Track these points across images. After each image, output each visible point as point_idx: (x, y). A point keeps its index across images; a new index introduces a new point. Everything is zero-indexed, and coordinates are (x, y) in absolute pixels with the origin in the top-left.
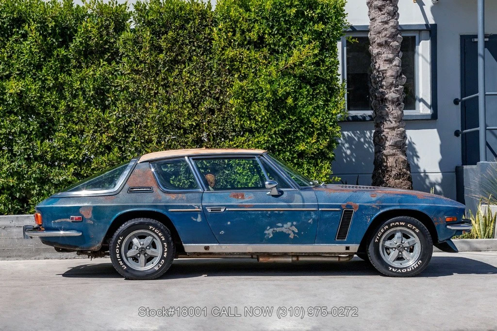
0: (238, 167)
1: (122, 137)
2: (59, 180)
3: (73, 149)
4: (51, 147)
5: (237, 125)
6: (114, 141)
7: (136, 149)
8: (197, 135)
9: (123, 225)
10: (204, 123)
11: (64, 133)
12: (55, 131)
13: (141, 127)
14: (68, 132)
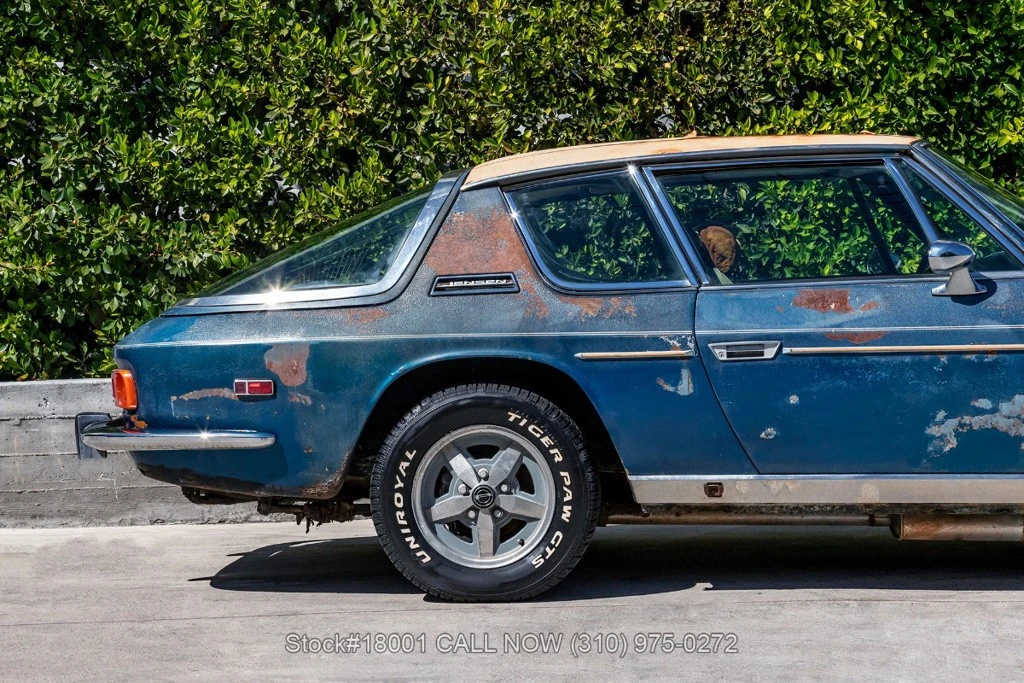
0: (784, 213)
1: (394, 119)
2: (190, 265)
3: (232, 162)
4: (165, 156)
5: (778, 69)
6: (367, 132)
7: (441, 156)
8: (643, 106)
9: (418, 409)
10: (667, 65)
11: (201, 107)
12: (174, 102)
13: (453, 85)
14: (217, 107)
